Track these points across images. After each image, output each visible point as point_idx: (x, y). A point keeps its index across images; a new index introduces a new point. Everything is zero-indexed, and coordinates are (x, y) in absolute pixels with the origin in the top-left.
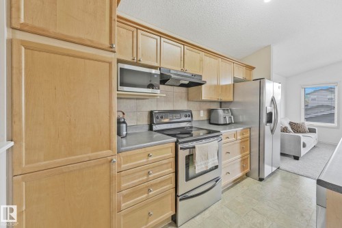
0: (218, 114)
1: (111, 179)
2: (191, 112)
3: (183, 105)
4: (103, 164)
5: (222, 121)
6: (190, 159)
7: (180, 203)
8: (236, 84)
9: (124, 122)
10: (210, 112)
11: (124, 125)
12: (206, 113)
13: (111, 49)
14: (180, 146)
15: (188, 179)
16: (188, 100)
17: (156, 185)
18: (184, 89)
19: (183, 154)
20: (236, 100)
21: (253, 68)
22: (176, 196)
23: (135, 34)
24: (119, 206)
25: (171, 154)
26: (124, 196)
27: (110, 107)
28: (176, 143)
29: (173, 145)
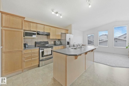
0: (56, 42)
1: (22, 55)
2: (48, 42)
3: (46, 40)
4: (20, 52)
5: (57, 44)
6: (43, 52)
7: (40, 62)
8: (62, 34)
9: (27, 44)
10: (55, 42)
11: (27, 45)
12: (54, 42)
13: (22, 29)
14: (40, 49)
15: (42, 56)
16: (48, 39)
17: (34, 57)
18: (46, 36)
19: (41, 51)
20: (62, 39)
21: (68, 30)
22: (39, 60)
23: (30, 24)
24: (24, 61)
25: (38, 51)
26: (25, 59)
27: (22, 41)
28: (39, 48)
29: (39, 49)
